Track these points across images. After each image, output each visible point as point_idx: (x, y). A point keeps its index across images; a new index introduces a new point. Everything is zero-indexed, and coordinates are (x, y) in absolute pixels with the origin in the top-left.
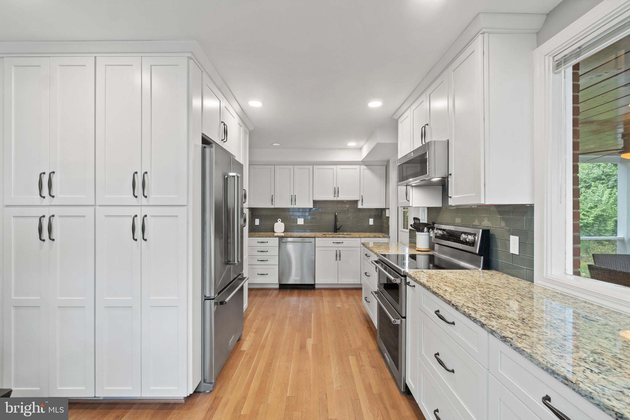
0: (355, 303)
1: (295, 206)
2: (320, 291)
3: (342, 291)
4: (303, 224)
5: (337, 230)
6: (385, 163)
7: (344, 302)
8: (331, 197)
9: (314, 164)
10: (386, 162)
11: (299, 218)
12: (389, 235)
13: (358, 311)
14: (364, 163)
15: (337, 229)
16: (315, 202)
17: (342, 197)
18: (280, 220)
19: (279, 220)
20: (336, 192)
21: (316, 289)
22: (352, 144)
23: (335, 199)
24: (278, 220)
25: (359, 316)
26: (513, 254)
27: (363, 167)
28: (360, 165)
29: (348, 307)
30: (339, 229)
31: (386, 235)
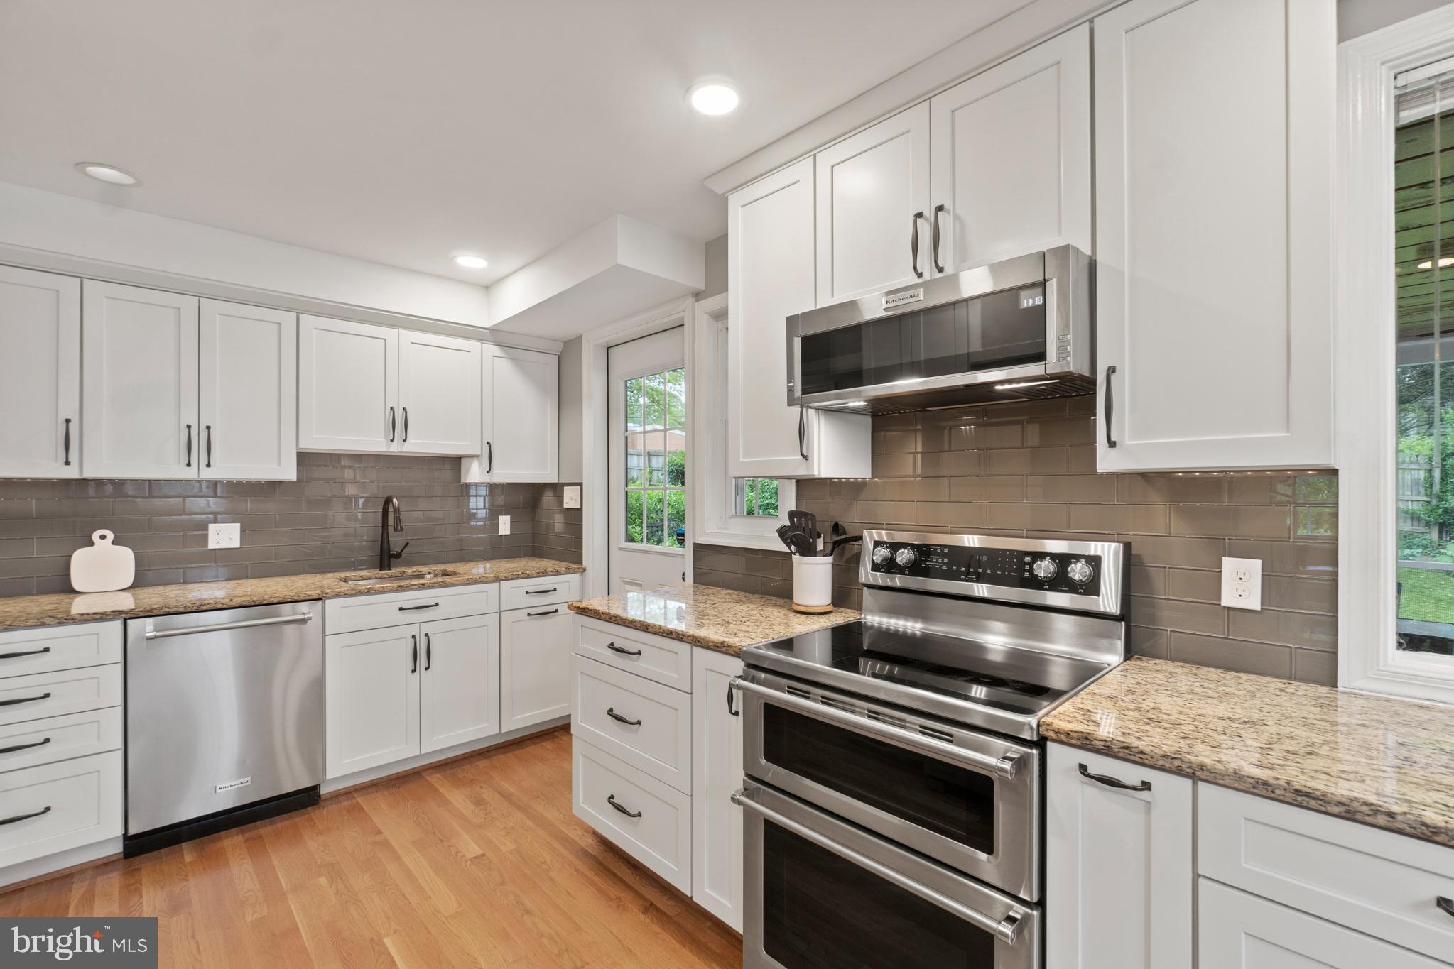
0: (519, 816)
1: (207, 474)
2: (346, 803)
3: (438, 775)
4: (237, 545)
5: (392, 560)
6: (558, 348)
7: (480, 826)
8: (377, 443)
9: (301, 307)
10: (562, 344)
11: (215, 521)
12: (581, 564)
13: (561, 849)
14: (499, 336)
15: (391, 556)
16: (304, 459)
17: (419, 444)
18: (110, 535)
19: (103, 537)
20: (398, 423)
21: (326, 800)
22: (471, 262)
23: (394, 449)
24: (96, 536)
25: (577, 870)
26: (1229, 609)
27: (492, 350)
28: (483, 340)
29: (512, 846)
30: (398, 556)
31: (573, 566)
